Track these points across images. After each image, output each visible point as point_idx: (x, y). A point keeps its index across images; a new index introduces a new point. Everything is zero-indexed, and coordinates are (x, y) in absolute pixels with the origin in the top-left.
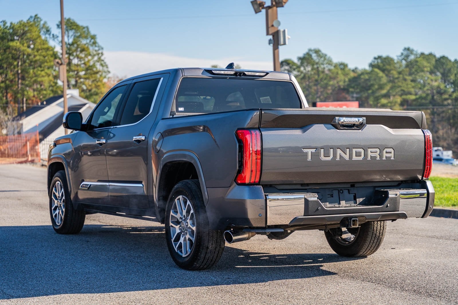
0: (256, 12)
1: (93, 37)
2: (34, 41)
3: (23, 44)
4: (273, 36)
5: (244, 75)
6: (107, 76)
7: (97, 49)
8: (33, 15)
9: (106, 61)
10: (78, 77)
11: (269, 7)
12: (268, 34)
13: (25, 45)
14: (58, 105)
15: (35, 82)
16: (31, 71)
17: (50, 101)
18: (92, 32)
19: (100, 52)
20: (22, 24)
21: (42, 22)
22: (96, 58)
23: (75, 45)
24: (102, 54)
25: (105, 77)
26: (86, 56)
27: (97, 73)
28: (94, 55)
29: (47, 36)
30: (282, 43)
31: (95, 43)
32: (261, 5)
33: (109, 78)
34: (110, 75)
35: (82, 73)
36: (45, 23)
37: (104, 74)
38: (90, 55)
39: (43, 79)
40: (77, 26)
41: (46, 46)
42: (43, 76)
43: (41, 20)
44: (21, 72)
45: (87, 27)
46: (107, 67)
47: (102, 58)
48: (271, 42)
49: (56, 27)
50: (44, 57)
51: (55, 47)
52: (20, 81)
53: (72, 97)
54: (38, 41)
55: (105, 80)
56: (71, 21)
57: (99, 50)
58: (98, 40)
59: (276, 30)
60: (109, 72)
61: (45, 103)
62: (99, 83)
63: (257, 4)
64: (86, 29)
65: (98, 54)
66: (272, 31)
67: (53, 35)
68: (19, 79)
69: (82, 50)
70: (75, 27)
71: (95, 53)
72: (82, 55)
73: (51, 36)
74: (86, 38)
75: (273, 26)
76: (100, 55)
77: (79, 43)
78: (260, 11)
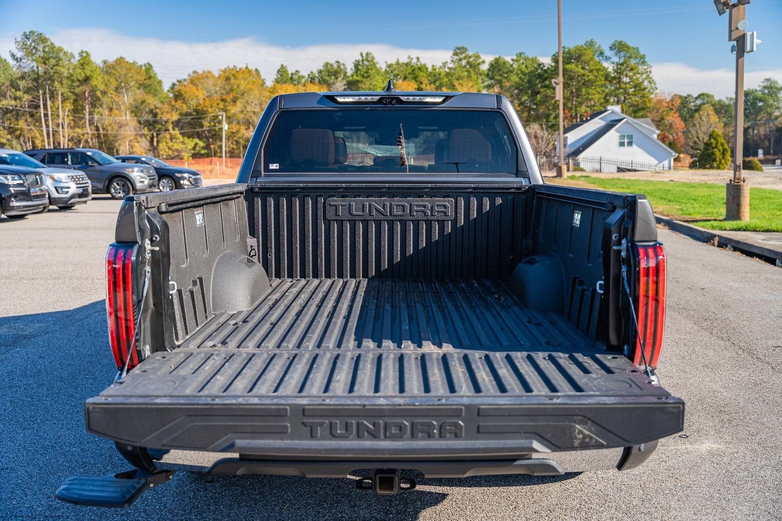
0: (720, 14)
1: (643, 57)
2: (587, 63)
3: (577, 66)
4: (737, 41)
5: (400, 102)
6: (655, 92)
7: (646, 67)
8: (589, 40)
9: (653, 78)
10: (626, 94)
11: (734, 6)
12: (730, 40)
13: (580, 66)
14: (600, 119)
15: (587, 99)
16: (584, 90)
17: (594, 116)
18: (642, 52)
19: (649, 70)
20: (578, 48)
21: (597, 46)
22: (644, 76)
23: (625, 65)
24: (650, 72)
25: (652, 93)
26: (635, 74)
27: (644, 89)
28: (643, 74)
29: (601, 58)
30: (748, 49)
31: (644, 63)
32: (726, 4)
33: (656, 94)
34: (657, 91)
35: (631, 90)
36: (600, 46)
37: (651, 91)
38: (639, 73)
39: (594, 96)
40: (628, 47)
41: (598, 67)
42: (594, 94)
43: (596, 44)
44: (576, 91)
45: (637, 48)
46: (655, 84)
47: (650, 76)
48: (734, 49)
49: (609, 49)
50: (596, 77)
51: (608, 68)
52: (574, 99)
53: (613, 112)
54: (591, 63)
55: (653, 96)
56: (623, 43)
57: (648, 68)
58: (647, 60)
59: (741, 34)
60: (657, 88)
61: (589, 118)
62: (646, 99)
63: (720, 3)
64: (636, 50)
65: (647, 72)
66: (735, 35)
67: (606, 57)
68: (573, 97)
69: (632, 69)
70: (626, 49)
71: (644, 71)
72: (631, 74)
73: (604, 58)
74: (636, 58)
75: (737, 28)
76: (648, 73)
77: (628, 63)
78: (725, 12)
